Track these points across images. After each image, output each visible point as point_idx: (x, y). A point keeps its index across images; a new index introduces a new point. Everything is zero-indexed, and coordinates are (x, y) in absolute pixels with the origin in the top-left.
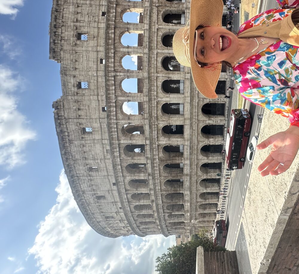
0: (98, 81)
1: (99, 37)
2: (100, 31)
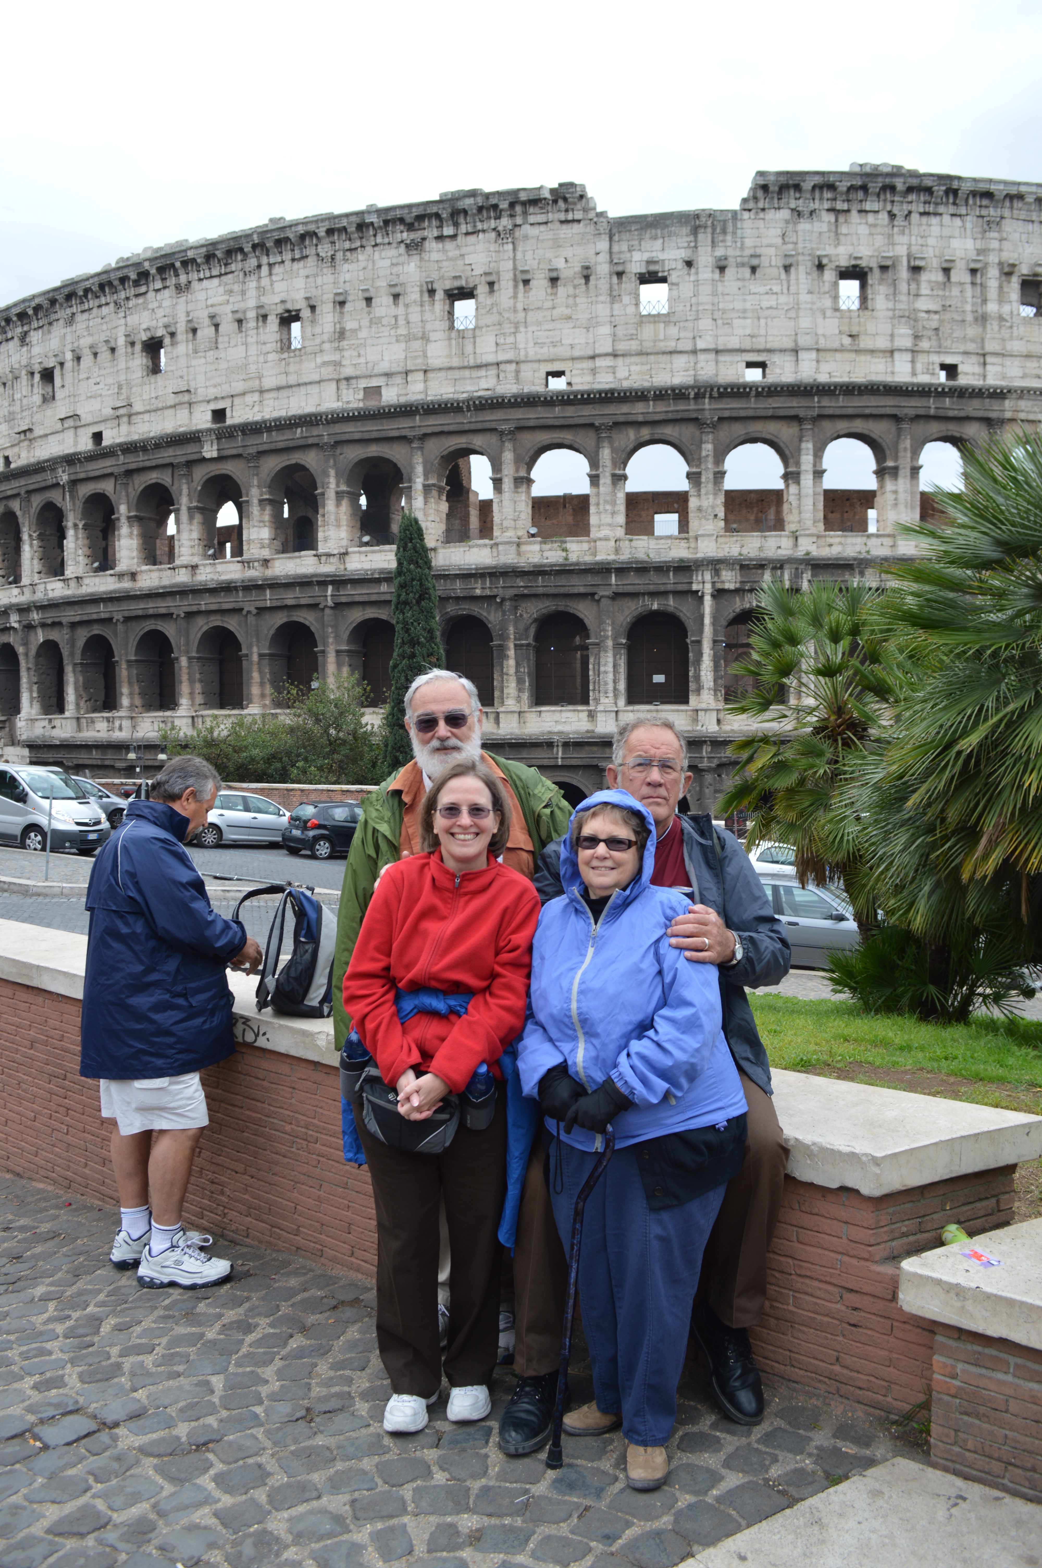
0: (675, 356)
1: (853, 356)
2: (877, 360)
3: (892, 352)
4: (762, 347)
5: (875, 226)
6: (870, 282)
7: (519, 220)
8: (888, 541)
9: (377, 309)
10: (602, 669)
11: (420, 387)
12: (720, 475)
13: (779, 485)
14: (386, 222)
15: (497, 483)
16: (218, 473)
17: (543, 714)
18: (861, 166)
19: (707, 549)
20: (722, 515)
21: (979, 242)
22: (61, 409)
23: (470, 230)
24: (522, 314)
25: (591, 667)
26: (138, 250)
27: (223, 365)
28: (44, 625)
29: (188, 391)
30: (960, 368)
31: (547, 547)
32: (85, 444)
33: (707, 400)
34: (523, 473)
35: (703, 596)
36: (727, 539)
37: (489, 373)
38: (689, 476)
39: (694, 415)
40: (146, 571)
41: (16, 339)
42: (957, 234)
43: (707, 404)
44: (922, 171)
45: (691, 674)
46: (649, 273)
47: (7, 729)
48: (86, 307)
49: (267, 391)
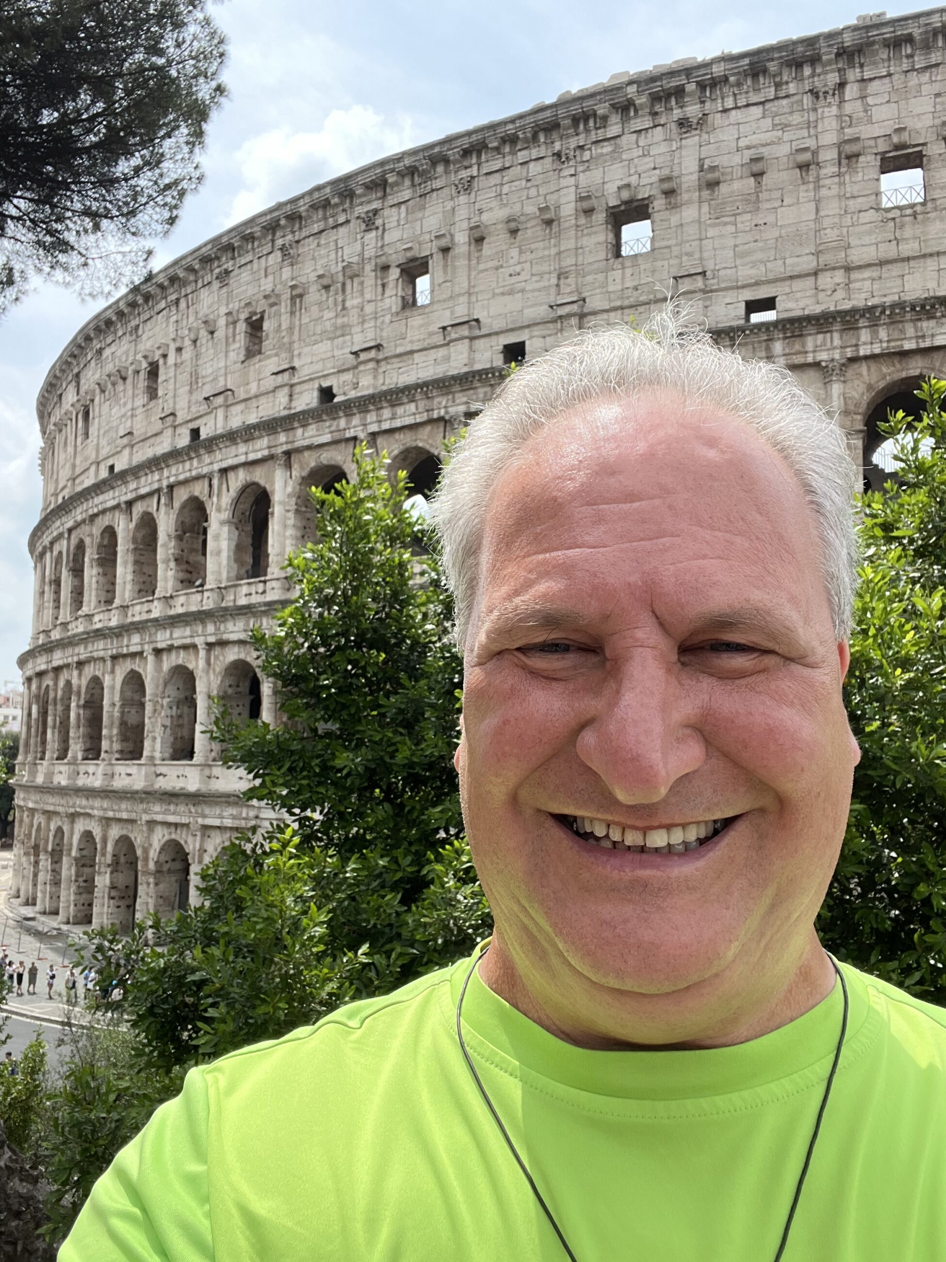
27: (771, 234)
29: (703, 273)
48: (499, 166)
49: (860, 267)
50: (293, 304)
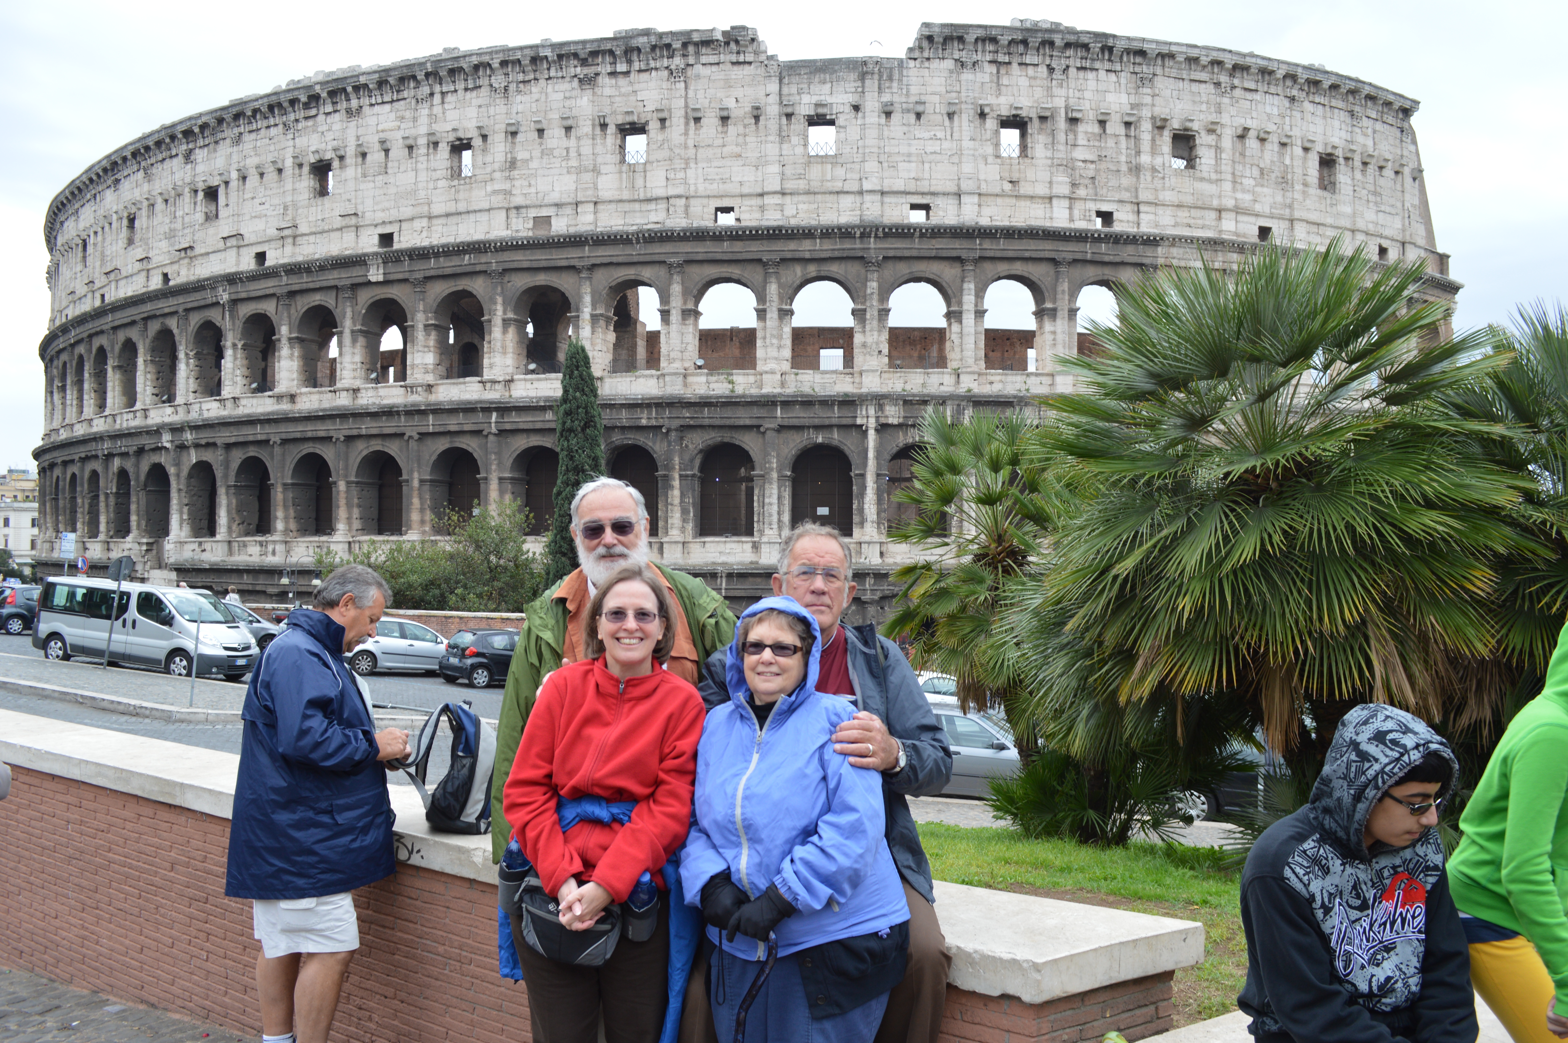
0: (841, 196)
1: (1013, 201)
2: (1036, 206)
3: (1051, 198)
4: (926, 190)
5: (1035, 78)
6: (1030, 131)
7: (691, 60)
8: (1047, 380)
9: (549, 141)
10: (767, 500)
11: (590, 218)
12: (884, 313)
13: (942, 323)
14: (560, 57)
15: (665, 314)
16: (383, 296)
17: (707, 545)
18: (1021, 21)
19: (872, 384)
20: (886, 351)
21: (1132, 97)
22: (224, 227)
23: (643, 67)
24: (693, 151)
25: (755, 498)
26: (310, 74)
27: (392, 190)
28: (197, 446)
29: (355, 214)
30: (1116, 216)
31: (714, 379)
32: (247, 264)
33: (872, 240)
34: (690, 306)
35: (867, 430)
36: (891, 375)
37: (659, 207)
38: (854, 312)
39: (860, 254)
40: (306, 394)
41: (180, 157)
42: (1112, 89)
43: (872, 243)
44: (1079, 29)
45: (854, 507)
46: (817, 115)
47: (154, 552)
48: (254, 127)
49: (436, 217)
50: (149, 210)
